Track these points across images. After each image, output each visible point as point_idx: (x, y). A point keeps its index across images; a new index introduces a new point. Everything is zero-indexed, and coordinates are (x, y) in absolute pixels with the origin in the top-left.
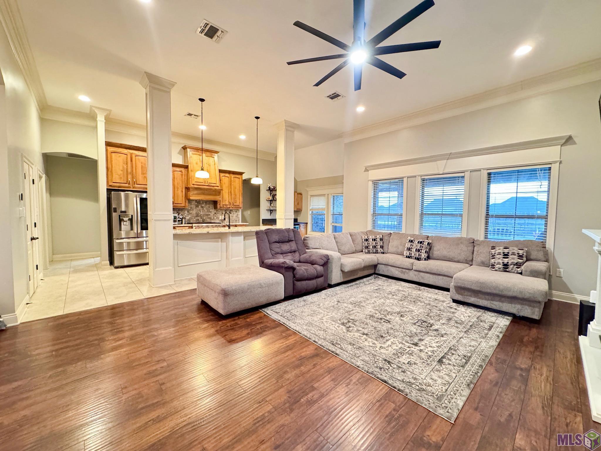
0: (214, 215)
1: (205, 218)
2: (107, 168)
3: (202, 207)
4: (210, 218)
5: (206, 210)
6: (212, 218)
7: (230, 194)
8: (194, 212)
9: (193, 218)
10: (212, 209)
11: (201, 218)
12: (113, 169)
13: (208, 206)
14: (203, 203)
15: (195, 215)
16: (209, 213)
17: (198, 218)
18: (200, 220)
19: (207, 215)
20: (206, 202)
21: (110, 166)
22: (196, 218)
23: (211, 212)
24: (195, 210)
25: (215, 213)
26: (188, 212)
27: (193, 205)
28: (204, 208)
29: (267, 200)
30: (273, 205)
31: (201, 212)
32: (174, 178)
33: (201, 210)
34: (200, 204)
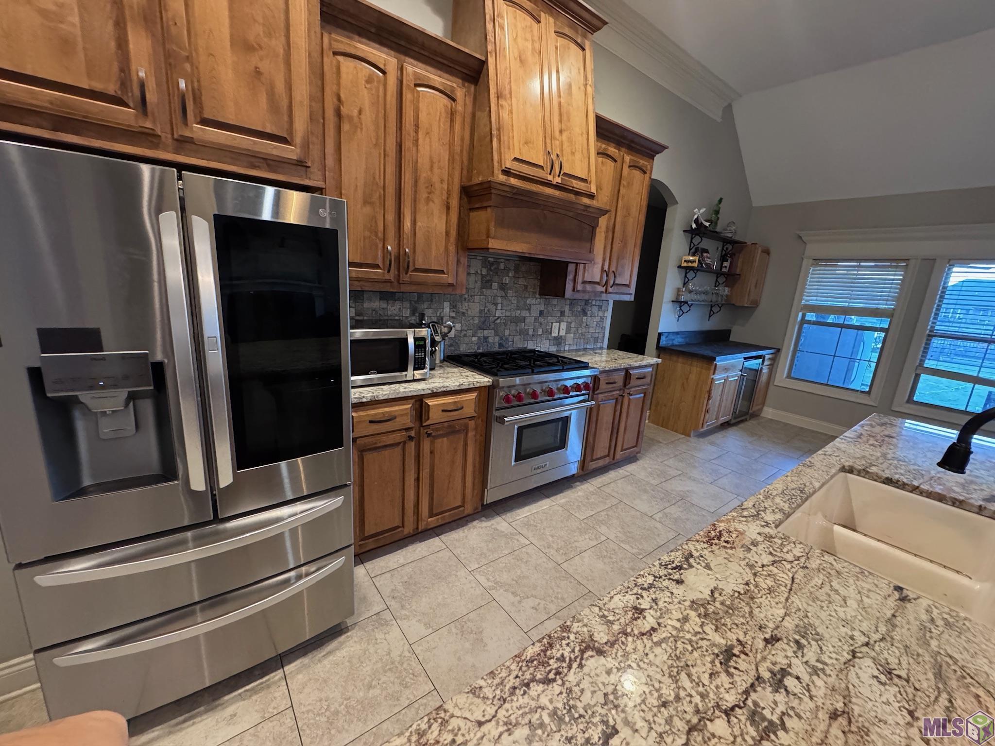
0: (536, 319)
3: (503, 287)
4: (524, 333)
5: (515, 302)
6: (531, 332)
8: (474, 308)
9: (470, 333)
10: (534, 294)
11: (496, 334)
13: (522, 282)
14: (507, 269)
15: (476, 321)
17: (486, 332)
18: (491, 340)
19: (517, 321)
22: (480, 334)
23: (529, 308)
24: (477, 298)
25: (541, 313)
26: (453, 307)
28: (510, 293)
29: (680, 267)
30: (694, 285)
31: (499, 307)
32: (417, 126)
33: (499, 300)
34: (497, 273)
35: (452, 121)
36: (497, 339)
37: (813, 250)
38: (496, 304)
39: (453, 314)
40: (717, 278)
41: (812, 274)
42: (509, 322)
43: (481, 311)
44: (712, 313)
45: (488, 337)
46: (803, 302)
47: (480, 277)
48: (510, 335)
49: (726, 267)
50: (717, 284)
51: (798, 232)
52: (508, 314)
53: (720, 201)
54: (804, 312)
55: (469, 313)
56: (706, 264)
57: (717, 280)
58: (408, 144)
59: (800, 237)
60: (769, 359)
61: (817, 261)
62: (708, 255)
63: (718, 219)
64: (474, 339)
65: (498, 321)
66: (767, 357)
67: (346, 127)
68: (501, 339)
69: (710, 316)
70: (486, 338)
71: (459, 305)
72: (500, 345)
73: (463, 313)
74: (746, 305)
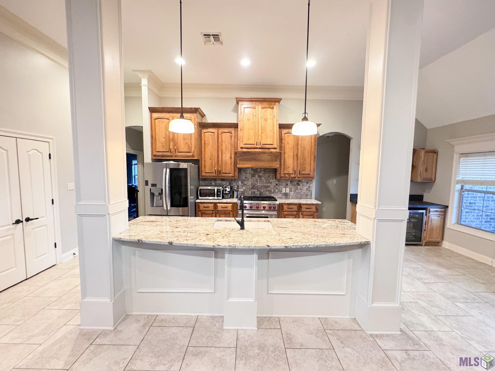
0: (274, 186)
1: (262, 191)
2: (152, 136)
3: (260, 177)
5: (265, 181)
6: (273, 191)
7: (295, 157)
9: (248, 190)
10: (273, 178)
11: (258, 191)
12: (157, 137)
13: (267, 175)
14: (261, 172)
15: (250, 187)
16: (269, 184)
17: (254, 190)
18: (256, 193)
19: (266, 187)
20: (265, 170)
21: (154, 134)
22: (252, 190)
23: (271, 183)
24: (250, 180)
25: (276, 184)
26: (242, 182)
27: (248, 175)
28: (263, 178)
31: (259, 182)
32: (222, 142)
33: (259, 180)
34: (257, 173)
35: (231, 138)
36: (258, 192)
37: (459, 149)
38: (257, 182)
39: (242, 185)
41: (463, 162)
42: (263, 187)
43: (252, 184)
45: (255, 192)
46: (459, 178)
47: (251, 174)
48: (263, 191)
52: (263, 185)
54: (462, 184)
55: (248, 184)
58: (220, 145)
60: (437, 211)
61: (464, 154)
64: (250, 192)
65: (259, 187)
67: (206, 145)
68: (260, 192)
70: (254, 192)
71: (244, 182)
72: (260, 194)
73: (246, 184)
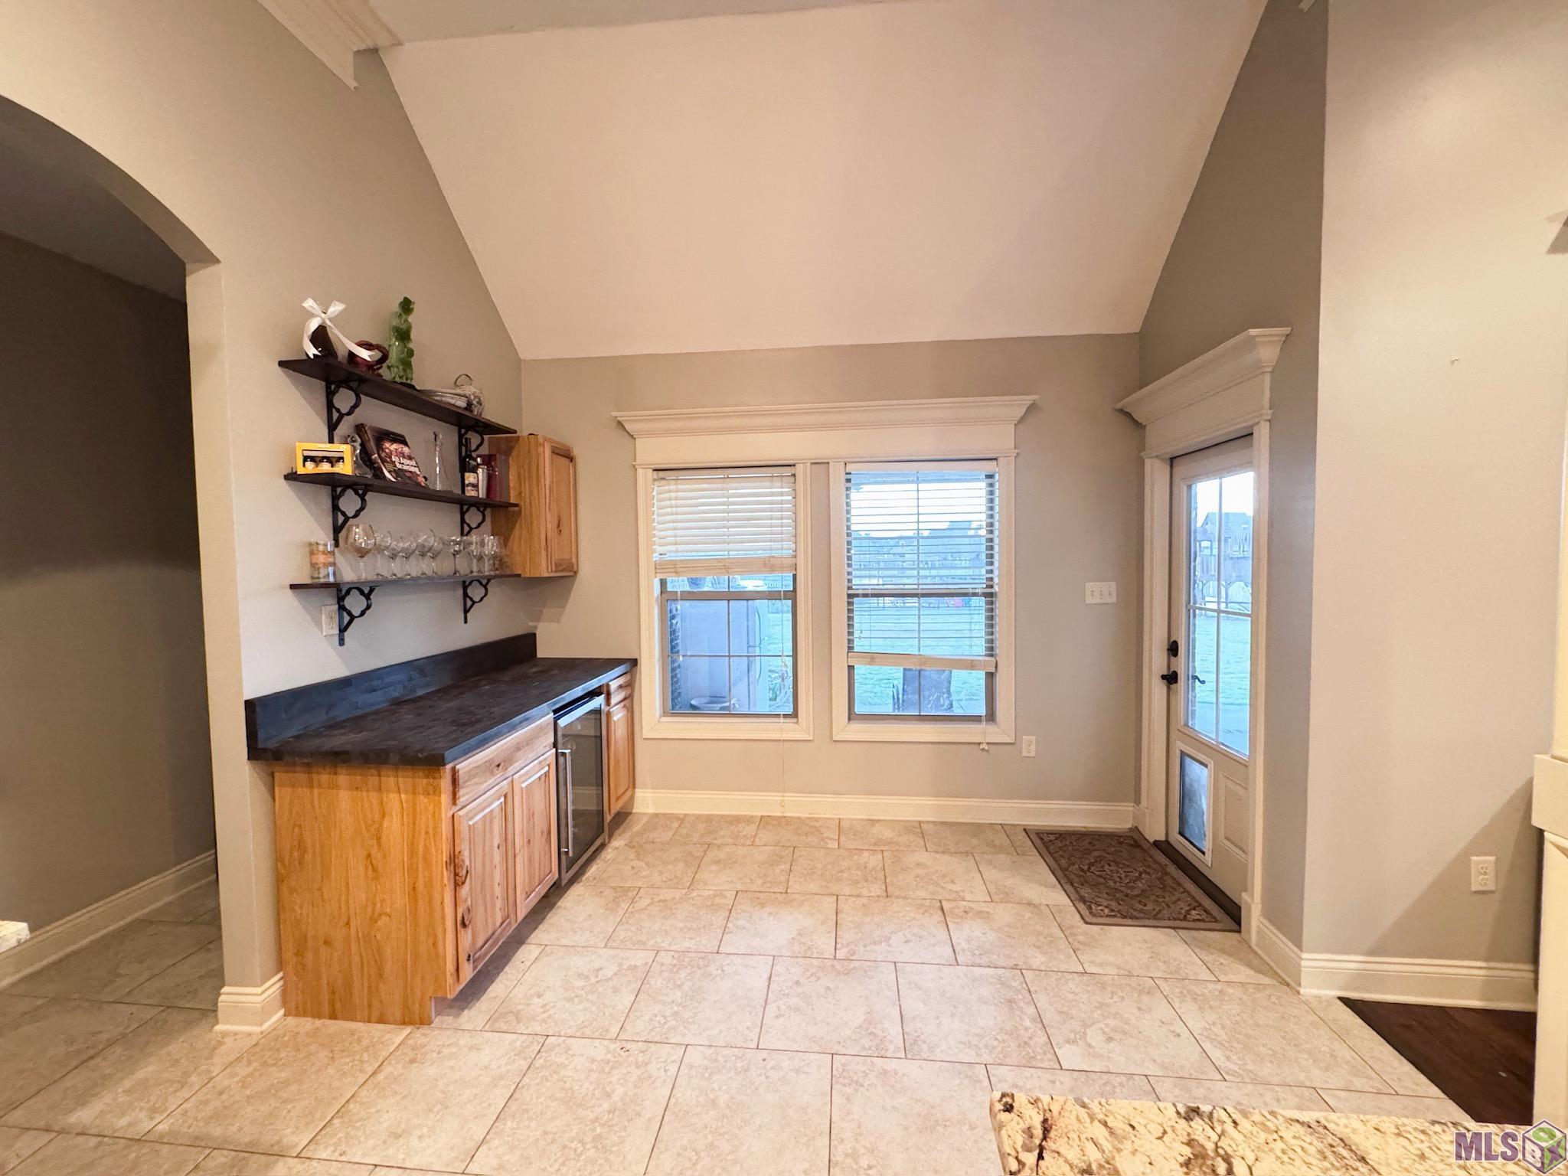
29: (292, 477)
30: (370, 532)
37: (651, 450)
40: (463, 514)
41: (660, 500)
44: (469, 603)
46: (656, 557)
49: (475, 486)
50: (466, 529)
51: (614, 414)
53: (406, 306)
54: (662, 576)
56: (398, 473)
57: (463, 521)
59: (620, 423)
60: (621, 687)
61: (662, 471)
62: (406, 450)
63: (411, 353)
66: (614, 685)
69: (466, 611)
74: (546, 575)
